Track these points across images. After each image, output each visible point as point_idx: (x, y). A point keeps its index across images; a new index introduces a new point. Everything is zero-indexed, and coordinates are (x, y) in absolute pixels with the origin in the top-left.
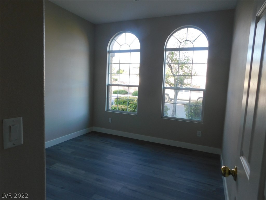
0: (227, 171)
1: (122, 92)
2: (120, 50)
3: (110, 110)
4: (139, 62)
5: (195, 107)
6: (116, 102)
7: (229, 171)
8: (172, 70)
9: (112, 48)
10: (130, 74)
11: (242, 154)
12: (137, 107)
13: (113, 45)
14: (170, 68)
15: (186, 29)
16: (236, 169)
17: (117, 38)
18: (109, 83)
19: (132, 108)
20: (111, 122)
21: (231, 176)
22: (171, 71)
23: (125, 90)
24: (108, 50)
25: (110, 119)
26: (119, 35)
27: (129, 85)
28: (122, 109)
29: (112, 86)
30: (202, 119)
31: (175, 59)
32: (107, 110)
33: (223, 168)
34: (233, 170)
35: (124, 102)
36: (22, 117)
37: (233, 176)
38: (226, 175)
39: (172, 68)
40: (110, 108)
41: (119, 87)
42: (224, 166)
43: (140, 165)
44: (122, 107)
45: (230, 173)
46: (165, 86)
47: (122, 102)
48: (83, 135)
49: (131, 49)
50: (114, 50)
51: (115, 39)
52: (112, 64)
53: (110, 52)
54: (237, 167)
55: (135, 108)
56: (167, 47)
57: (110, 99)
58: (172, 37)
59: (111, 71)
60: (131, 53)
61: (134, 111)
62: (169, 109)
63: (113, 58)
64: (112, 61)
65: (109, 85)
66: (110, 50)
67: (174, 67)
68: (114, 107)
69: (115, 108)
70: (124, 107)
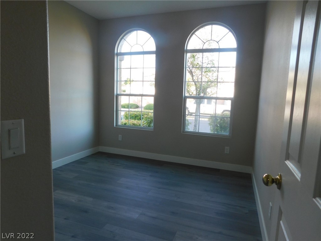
0: (270, 180)
1: (132, 105)
2: (131, 51)
3: (120, 126)
4: (155, 67)
5: (221, 120)
6: (126, 116)
7: (273, 179)
8: (193, 77)
9: (121, 49)
10: (143, 81)
11: (288, 157)
12: (153, 121)
13: (121, 46)
14: (190, 74)
15: (210, 26)
16: (281, 176)
17: (127, 38)
18: (118, 93)
19: (146, 122)
20: (121, 140)
21: (274, 184)
22: (191, 78)
23: (136, 103)
24: (116, 52)
25: (120, 136)
26: (130, 34)
27: (143, 94)
28: (134, 124)
29: (122, 96)
30: (230, 133)
31: (196, 64)
32: (116, 126)
33: (265, 177)
34: (277, 178)
35: (135, 117)
36: (23, 120)
37: (276, 184)
38: (269, 184)
39: (193, 74)
40: (119, 124)
41: (130, 97)
42: (267, 174)
43: (159, 188)
44: (133, 122)
45: (274, 181)
46: (186, 95)
47: (133, 117)
48: (87, 157)
49: (144, 51)
50: (123, 51)
51: (124, 38)
52: (121, 68)
53: (118, 54)
54: (281, 174)
55: (150, 123)
56: (189, 48)
57: (119, 112)
58: (194, 35)
59: (121, 78)
60: (145, 55)
61: (149, 126)
62: (191, 124)
63: (122, 62)
64: (120, 65)
65: (118, 95)
66: (118, 52)
67: (196, 73)
68: (124, 122)
69: (125, 124)
70: (136, 122)
